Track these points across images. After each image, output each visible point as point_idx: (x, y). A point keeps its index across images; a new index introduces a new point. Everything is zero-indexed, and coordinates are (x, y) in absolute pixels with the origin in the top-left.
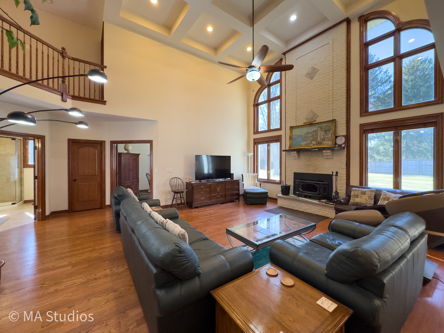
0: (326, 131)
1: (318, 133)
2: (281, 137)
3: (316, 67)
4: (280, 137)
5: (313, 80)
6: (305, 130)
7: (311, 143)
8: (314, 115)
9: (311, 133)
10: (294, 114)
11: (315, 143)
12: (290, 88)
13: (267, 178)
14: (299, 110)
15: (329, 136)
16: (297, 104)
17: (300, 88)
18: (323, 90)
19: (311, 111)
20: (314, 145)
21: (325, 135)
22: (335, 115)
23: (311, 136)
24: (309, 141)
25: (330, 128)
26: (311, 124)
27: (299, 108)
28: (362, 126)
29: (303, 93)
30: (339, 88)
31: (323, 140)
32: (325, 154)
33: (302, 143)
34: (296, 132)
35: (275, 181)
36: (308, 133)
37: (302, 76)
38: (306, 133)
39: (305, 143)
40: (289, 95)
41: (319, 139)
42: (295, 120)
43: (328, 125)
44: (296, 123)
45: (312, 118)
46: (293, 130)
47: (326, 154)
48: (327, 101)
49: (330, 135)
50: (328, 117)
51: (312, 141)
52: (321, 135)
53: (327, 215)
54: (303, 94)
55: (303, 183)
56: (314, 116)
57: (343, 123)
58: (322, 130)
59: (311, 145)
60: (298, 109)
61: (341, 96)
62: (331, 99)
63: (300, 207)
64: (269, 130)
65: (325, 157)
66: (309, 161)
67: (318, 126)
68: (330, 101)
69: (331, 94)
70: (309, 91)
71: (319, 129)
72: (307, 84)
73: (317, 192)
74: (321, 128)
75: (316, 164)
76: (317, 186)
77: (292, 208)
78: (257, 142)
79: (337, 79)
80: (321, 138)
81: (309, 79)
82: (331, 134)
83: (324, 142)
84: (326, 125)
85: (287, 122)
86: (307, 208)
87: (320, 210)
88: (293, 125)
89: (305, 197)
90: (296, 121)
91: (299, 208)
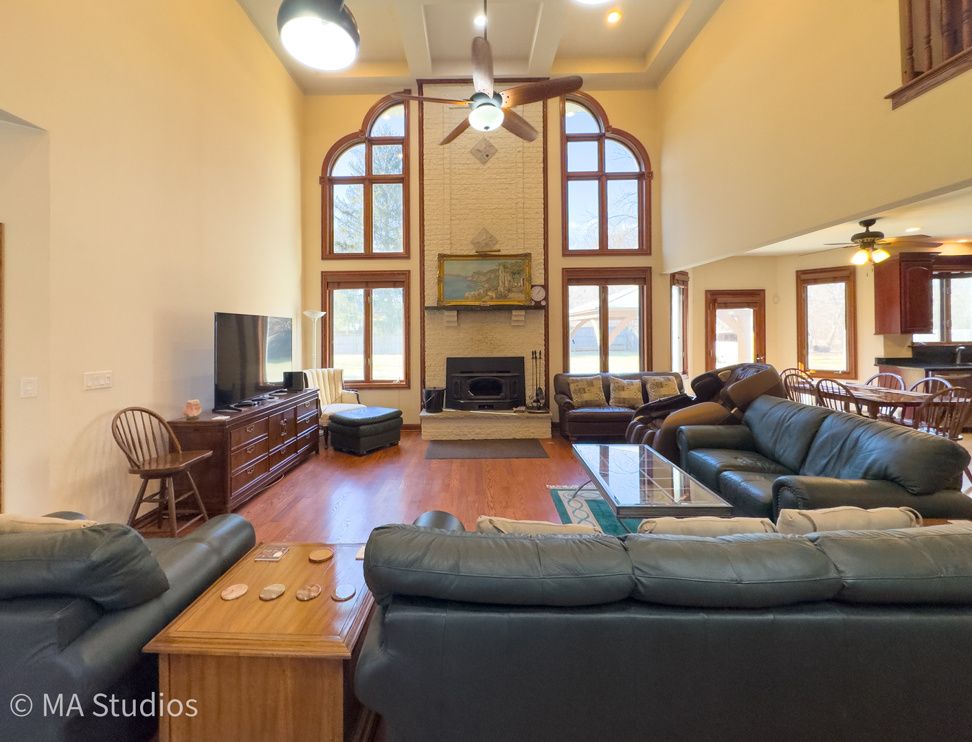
0: (514, 274)
1: (499, 276)
2: (409, 276)
3: (491, 141)
4: (407, 274)
5: (486, 167)
6: (473, 267)
7: (487, 295)
8: (490, 237)
9: (485, 274)
10: (447, 227)
11: (494, 296)
12: (435, 167)
13: (362, 378)
14: (457, 222)
15: (519, 284)
16: (453, 207)
17: (459, 174)
18: (505, 191)
19: (484, 229)
20: (492, 298)
21: (512, 280)
22: (528, 246)
23: (485, 279)
24: (481, 291)
25: (521, 268)
26: (483, 256)
27: (457, 217)
28: (566, 271)
29: (466, 186)
30: (532, 197)
31: (509, 290)
32: (514, 318)
33: (467, 294)
34: (451, 268)
35: (392, 381)
36: (478, 273)
37: (463, 150)
38: (474, 273)
39: (472, 293)
40: (433, 181)
41: (501, 289)
42: (449, 242)
43: (517, 262)
44: (451, 247)
45: (487, 244)
46: (445, 262)
47: (517, 319)
48: (513, 216)
49: (522, 282)
50: (516, 248)
51: (487, 290)
52: (504, 279)
53: (532, 435)
54: (465, 189)
55: (472, 380)
56: (490, 241)
57: (541, 263)
58: (506, 270)
59: (487, 298)
60: (453, 218)
61: (537, 213)
62: (522, 215)
63: (478, 431)
64: (369, 255)
65: (513, 324)
66: (480, 332)
67: (500, 262)
68: (519, 216)
69: (520, 205)
70: (479, 186)
71: (501, 268)
72: (473, 170)
73: (502, 394)
74: (505, 267)
75: (494, 339)
76: (502, 381)
77: (458, 438)
78: (331, 282)
79: (531, 180)
80: (505, 287)
81: (477, 161)
82: (524, 279)
83: (511, 295)
84: (514, 261)
85: (429, 242)
86: (494, 430)
87: (520, 427)
88: (443, 251)
89: (481, 407)
90: (451, 244)
91: (477, 434)
